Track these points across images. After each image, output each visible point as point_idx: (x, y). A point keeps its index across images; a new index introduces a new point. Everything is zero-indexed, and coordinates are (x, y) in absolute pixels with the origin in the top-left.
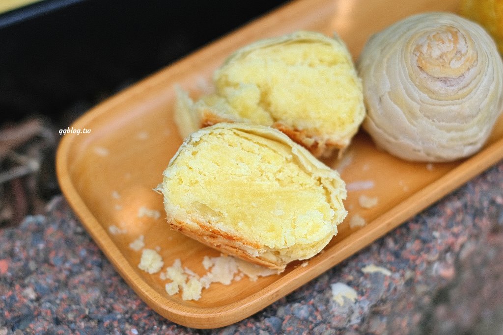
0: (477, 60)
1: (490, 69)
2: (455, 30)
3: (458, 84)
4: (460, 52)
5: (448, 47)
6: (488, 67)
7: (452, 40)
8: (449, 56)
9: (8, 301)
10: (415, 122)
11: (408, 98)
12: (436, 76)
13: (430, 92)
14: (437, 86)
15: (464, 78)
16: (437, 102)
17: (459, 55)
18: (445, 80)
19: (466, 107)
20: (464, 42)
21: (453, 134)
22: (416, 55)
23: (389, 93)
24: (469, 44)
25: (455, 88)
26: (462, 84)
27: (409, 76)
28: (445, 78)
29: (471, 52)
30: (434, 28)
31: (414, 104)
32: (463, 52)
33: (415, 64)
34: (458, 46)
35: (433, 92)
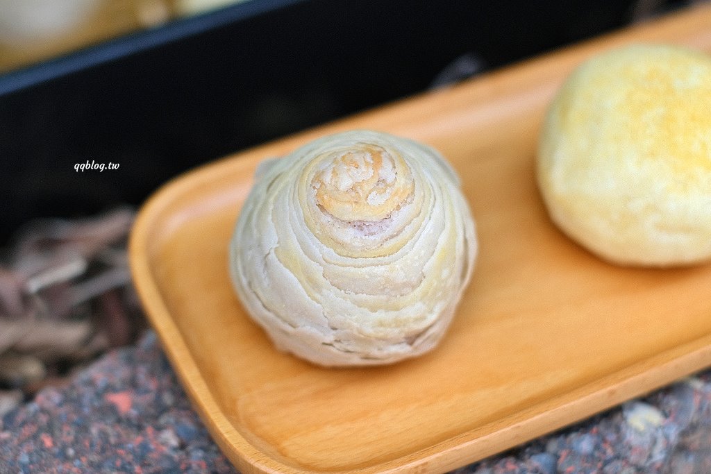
0: (413, 193)
1: (437, 211)
2: (378, 149)
3: (382, 230)
4: (384, 181)
5: (365, 173)
6: (434, 206)
7: (372, 162)
8: (367, 188)
9: (138, 450)
10: (318, 296)
11: (304, 256)
12: (346, 218)
13: (338, 244)
14: (348, 235)
15: (392, 221)
16: (350, 261)
17: (381, 186)
18: (360, 226)
19: (398, 269)
20: (391, 166)
21: (381, 315)
22: (314, 188)
23: (276, 250)
24: (399, 169)
25: (378, 238)
26: (389, 232)
27: (305, 221)
28: (360, 221)
29: (401, 181)
30: (345, 147)
31: (314, 265)
32: (389, 180)
33: (313, 202)
34: (380, 171)
35: (342, 245)
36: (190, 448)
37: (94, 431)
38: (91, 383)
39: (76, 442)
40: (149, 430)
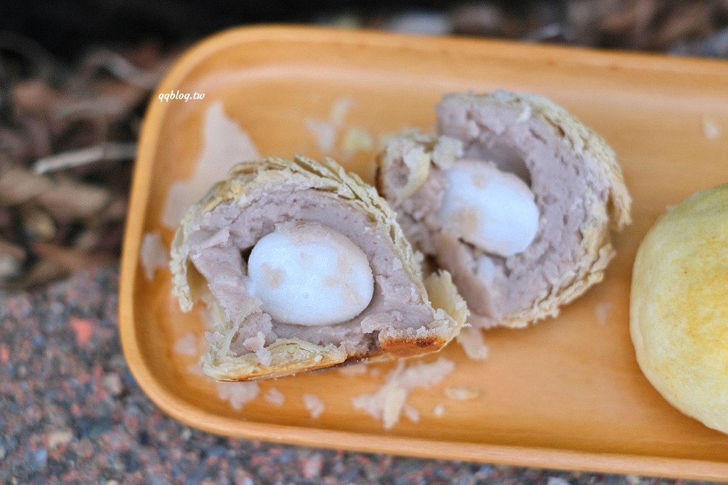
9: (82, 389)
36: (130, 399)
37: (50, 354)
38: (62, 299)
39: (30, 363)
40: (98, 370)
